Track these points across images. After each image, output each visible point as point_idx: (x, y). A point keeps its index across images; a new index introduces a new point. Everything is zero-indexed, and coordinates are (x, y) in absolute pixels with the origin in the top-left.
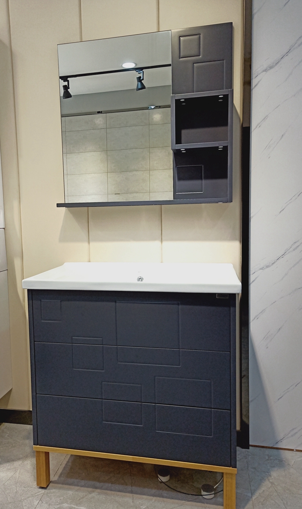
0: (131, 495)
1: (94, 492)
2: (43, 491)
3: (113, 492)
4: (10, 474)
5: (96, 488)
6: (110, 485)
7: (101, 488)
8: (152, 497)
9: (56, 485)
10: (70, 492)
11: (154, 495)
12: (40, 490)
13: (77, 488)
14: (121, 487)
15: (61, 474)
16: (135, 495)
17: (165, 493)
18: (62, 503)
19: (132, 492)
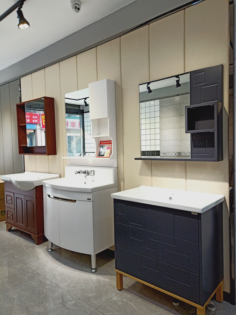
0: (156, 306)
1: (139, 299)
2: (118, 291)
3: (148, 302)
4: (109, 280)
5: (141, 298)
6: (148, 298)
7: (144, 299)
8: (165, 310)
9: (125, 291)
10: (129, 296)
11: (166, 310)
12: (118, 290)
13: (133, 295)
14: (153, 301)
15: (129, 287)
16: (158, 307)
17: (172, 311)
18: (124, 299)
19: (157, 305)
